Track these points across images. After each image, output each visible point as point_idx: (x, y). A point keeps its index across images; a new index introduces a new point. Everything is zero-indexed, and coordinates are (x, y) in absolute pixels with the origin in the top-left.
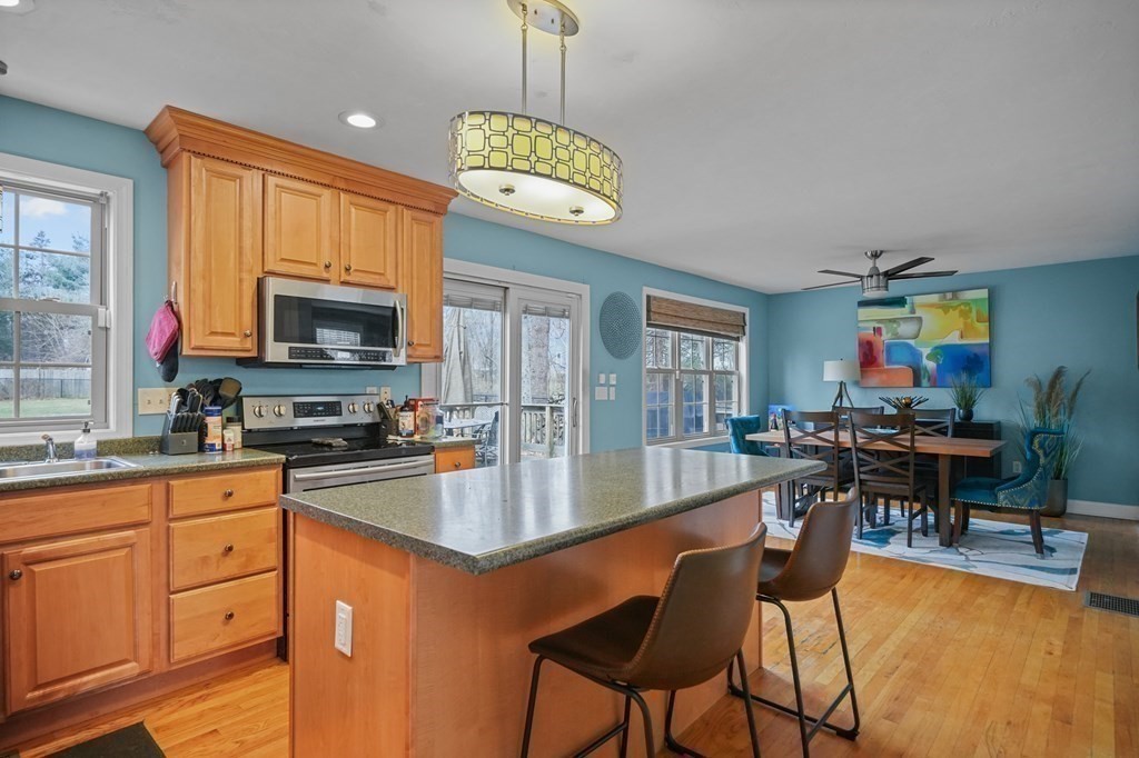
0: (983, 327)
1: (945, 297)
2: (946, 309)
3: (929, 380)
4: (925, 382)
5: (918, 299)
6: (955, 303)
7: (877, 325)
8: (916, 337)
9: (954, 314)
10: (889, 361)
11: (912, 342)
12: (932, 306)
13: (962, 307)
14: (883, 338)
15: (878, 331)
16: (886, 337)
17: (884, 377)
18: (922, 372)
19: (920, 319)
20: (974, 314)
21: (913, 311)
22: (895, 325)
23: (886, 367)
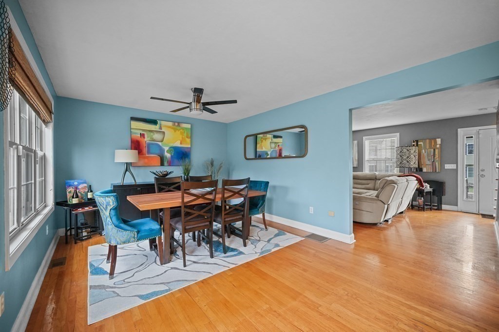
0: (188, 140)
1: (175, 124)
2: (175, 130)
3: (168, 162)
4: (166, 163)
5: (163, 123)
6: (179, 128)
7: (142, 132)
8: (162, 141)
9: (178, 133)
10: (149, 152)
11: (160, 143)
12: (169, 127)
13: (181, 130)
14: (145, 140)
15: (142, 135)
16: (147, 139)
17: (146, 160)
18: (165, 159)
19: (164, 133)
20: (185, 134)
21: (161, 128)
22: (152, 134)
23: (147, 155)
